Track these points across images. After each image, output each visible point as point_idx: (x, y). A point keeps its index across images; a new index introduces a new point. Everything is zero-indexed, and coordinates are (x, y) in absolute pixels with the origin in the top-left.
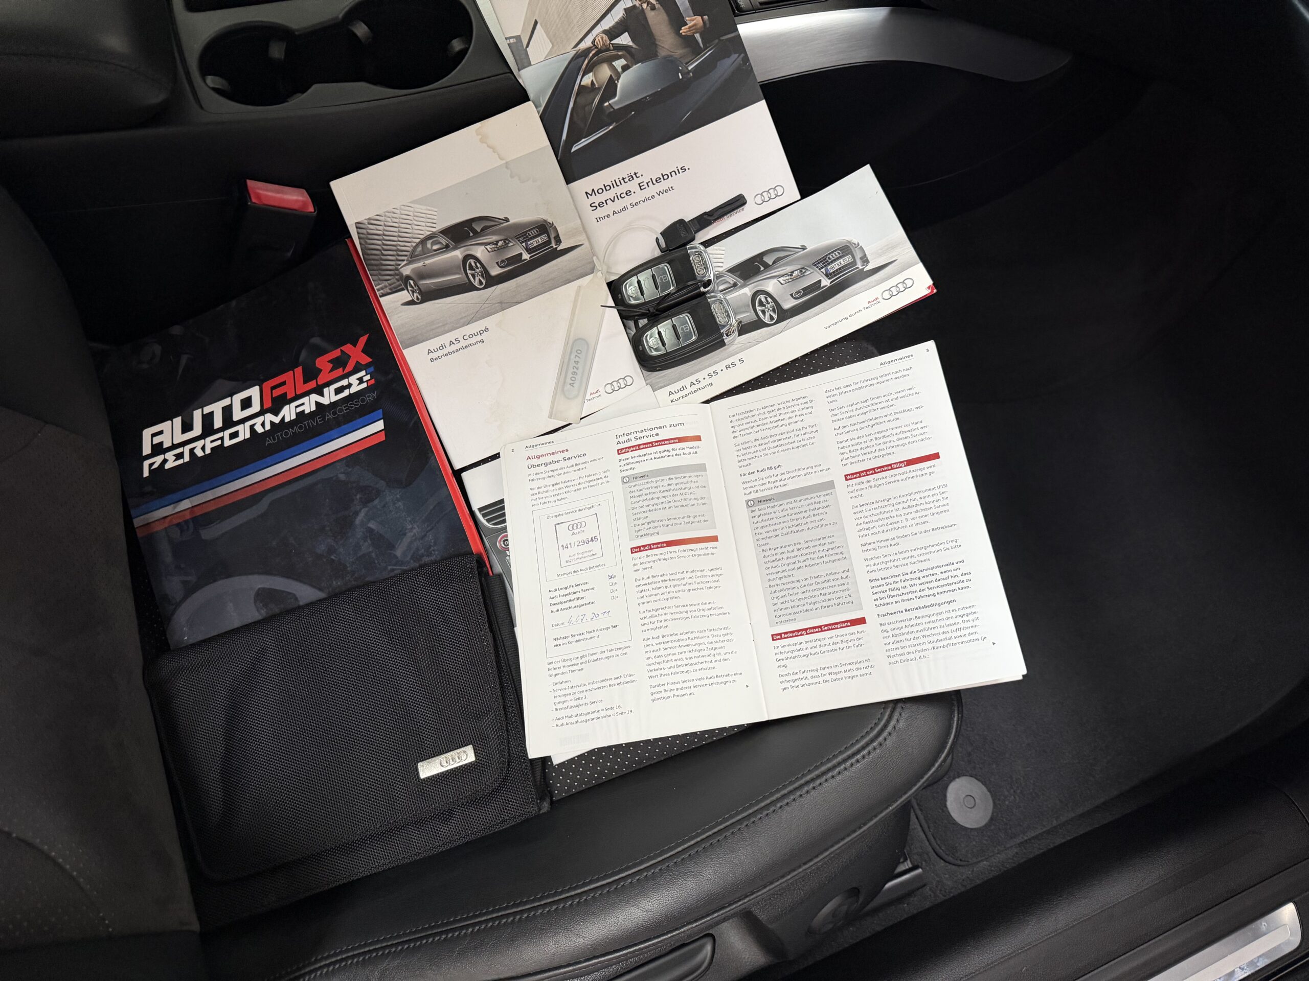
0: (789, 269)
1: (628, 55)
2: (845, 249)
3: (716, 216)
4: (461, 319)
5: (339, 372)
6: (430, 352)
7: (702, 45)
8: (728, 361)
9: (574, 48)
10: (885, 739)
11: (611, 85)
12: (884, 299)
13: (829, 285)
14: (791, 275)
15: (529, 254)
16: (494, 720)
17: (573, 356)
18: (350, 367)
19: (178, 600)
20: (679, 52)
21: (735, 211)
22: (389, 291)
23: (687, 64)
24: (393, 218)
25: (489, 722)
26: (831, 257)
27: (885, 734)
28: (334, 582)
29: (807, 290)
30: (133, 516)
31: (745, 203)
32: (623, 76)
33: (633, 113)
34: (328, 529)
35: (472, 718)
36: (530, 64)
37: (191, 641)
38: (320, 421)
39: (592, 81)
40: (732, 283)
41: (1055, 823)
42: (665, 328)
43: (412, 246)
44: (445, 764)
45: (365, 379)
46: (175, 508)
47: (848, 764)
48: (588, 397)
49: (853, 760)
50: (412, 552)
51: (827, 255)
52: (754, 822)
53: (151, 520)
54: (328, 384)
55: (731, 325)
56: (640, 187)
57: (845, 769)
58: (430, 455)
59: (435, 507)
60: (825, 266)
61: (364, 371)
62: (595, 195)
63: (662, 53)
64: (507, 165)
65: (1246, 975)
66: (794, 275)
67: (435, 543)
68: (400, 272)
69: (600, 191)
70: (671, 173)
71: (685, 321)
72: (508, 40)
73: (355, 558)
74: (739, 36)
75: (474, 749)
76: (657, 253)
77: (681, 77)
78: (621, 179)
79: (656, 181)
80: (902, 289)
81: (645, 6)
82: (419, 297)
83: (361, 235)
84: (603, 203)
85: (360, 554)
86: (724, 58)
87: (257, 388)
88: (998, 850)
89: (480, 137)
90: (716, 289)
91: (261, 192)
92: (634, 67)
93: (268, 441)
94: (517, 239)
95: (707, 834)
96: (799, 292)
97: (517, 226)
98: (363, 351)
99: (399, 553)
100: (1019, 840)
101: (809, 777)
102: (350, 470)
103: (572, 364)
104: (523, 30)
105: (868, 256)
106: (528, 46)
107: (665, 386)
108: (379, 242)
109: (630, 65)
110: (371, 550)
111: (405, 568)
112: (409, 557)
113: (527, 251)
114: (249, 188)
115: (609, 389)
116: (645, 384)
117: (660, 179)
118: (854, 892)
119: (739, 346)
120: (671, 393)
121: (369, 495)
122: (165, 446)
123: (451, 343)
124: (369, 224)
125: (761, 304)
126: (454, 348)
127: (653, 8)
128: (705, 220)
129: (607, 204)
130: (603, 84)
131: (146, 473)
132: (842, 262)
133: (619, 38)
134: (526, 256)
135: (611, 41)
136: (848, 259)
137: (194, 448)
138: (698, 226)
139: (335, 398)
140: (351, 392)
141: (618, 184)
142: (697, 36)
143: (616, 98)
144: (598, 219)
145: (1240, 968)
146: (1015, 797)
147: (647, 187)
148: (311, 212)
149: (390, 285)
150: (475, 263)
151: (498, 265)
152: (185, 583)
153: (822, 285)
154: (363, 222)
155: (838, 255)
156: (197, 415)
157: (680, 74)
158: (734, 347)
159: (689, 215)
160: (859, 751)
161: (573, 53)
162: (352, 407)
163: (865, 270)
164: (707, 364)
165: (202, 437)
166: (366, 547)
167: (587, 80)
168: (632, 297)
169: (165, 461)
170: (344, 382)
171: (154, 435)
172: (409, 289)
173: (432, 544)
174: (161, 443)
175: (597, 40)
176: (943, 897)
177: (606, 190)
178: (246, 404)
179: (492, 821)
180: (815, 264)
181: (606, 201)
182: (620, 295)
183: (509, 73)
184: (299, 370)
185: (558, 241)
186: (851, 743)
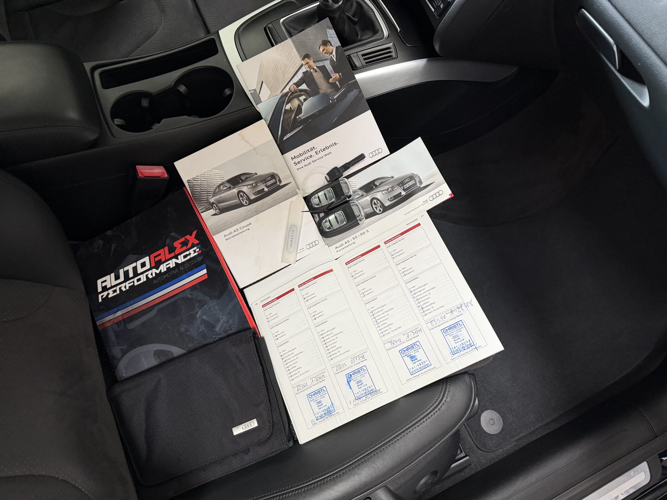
0: (386, 187)
1: (306, 94)
2: (411, 177)
3: (352, 164)
4: (238, 220)
5: (185, 248)
6: (225, 236)
7: (339, 87)
8: (362, 232)
9: (281, 92)
10: (441, 407)
11: (299, 109)
12: (430, 200)
13: (405, 194)
14: (388, 190)
15: (267, 188)
16: (265, 407)
17: (290, 233)
18: (189, 246)
19: (119, 358)
20: (329, 91)
21: (361, 161)
22: (205, 210)
23: (333, 96)
24: (204, 177)
25: (263, 407)
26: (405, 181)
27: (441, 404)
28: (189, 345)
29: (395, 197)
30: (96, 321)
31: (365, 157)
32: (304, 103)
33: (310, 120)
34: (184, 320)
35: (255, 406)
36: (261, 102)
37: (127, 377)
38: (177, 271)
39: (290, 107)
40: (361, 194)
41: (533, 429)
42: (332, 217)
43: (214, 189)
44: (244, 428)
45: (197, 250)
46: (114, 315)
47: (425, 419)
48: (299, 251)
49: (427, 418)
50: (223, 329)
51: (403, 181)
52: (383, 449)
53: (104, 322)
54: (180, 254)
55: (362, 215)
56: (316, 153)
57: (424, 422)
58: (228, 284)
59: (232, 307)
60: (403, 185)
61: (196, 247)
62: (296, 158)
63: (322, 92)
64: (254, 149)
65: (624, 497)
66: (389, 190)
67: (233, 324)
68: (209, 201)
69: (298, 157)
70: (330, 146)
71: (340, 214)
72: (250, 92)
73: (198, 333)
74: (356, 81)
75: (257, 420)
76: (326, 183)
77: (331, 102)
78: (307, 150)
79: (323, 150)
80: (438, 196)
81: (312, 70)
82: (219, 212)
83: (190, 186)
84: (300, 162)
85: (200, 331)
86: (350, 92)
87: (148, 258)
88: (507, 444)
89: (241, 137)
90: (354, 198)
91: (143, 171)
92: (309, 99)
93: (155, 282)
94: (261, 182)
95: (363, 456)
96: (391, 198)
97: (260, 176)
98: (195, 238)
99: (217, 329)
100: (516, 438)
101: (407, 427)
102: (193, 293)
103: (290, 237)
104: (256, 87)
105: (422, 180)
106: (259, 93)
107: (334, 245)
108: (199, 188)
109: (307, 98)
110: (204, 329)
111: (220, 336)
112: (222, 331)
113: (266, 187)
114: (137, 170)
115: (308, 247)
116: (325, 244)
117: (325, 149)
118: (435, 473)
119: (366, 224)
120: (336, 248)
121: (202, 304)
122: (108, 287)
123: (235, 231)
124: (193, 180)
125: (375, 204)
126: (236, 233)
127: (316, 71)
128: (347, 166)
129: (301, 162)
130: (296, 108)
131: (100, 300)
132: (410, 184)
133: (301, 86)
134: (266, 189)
135: (297, 88)
136: (413, 182)
137: (121, 287)
138: (344, 170)
139: (184, 260)
140: (191, 257)
141: (306, 152)
142: (337, 83)
143: (302, 114)
144: (298, 169)
145: (621, 494)
146: (513, 418)
147: (319, 153)
148: (167, 177)
149: (205, 207)
150: (243, 194)
151: (253, 194)
152: (122, 350)
153: (402, 195)
154: (191, 180)
155: (408, 180)
156: (121, 272)
157: (330, 101)
158: (364, 225)
159: (339, 165)
160: (430, 413)
161: (281, 95)
162: (192, 264)
163: (421, 187)
164: (352, 233)
165: (125, 281)
166: (202, 328)
167: (288, 107)
168: (315, 204)
169: (108, 294)
170: (187, 253)
171: (102, 282)
172: (214, 208)
173: (232, 325)
174: (106, 286)
175: (291, 88)
176: (480, 468)
177: (301, 156)
178: (143, 265)
179: (267, 452)
180: (398, 185)
181: (301, 161)
182: (310, 203)
183: (251, 106)
184: (166, 248)
185: (280, 181)
186: (426, 409)
